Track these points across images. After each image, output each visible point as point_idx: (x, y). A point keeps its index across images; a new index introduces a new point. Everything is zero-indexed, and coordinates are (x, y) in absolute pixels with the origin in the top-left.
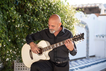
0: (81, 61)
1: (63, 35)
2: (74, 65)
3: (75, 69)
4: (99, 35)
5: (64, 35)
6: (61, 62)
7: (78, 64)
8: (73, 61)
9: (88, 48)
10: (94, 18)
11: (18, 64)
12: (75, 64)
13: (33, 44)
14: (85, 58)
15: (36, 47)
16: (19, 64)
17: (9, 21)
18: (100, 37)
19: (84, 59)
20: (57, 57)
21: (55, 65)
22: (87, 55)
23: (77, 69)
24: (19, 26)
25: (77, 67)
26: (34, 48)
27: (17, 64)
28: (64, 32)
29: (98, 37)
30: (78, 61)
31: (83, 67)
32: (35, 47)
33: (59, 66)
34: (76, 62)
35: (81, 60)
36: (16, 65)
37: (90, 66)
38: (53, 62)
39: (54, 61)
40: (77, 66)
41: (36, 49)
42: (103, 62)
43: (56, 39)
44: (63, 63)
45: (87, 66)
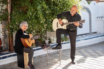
3: (81, 40)
4: (99, 17)
9: (90, 27)
10: (95, 4)
18: (100, 18)
19: (88, 35)
22: (90, 32)
29: (98, 18)
30: (84, 36)
34: (82, 36)
37: (92, 38)
40: (82, 38)
42: (102, 36)
45: (90, 39)
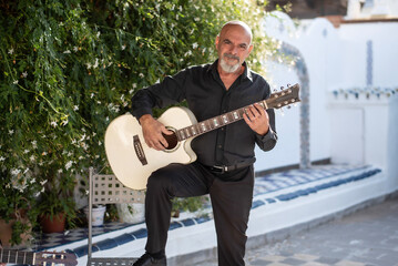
0: (285, 179)
4: (342, 91)
6: (233, 168)
7: (275, 185)
9: (305, 134)
10: (325, 33)
12: (264, 187)
14: (296, 167)
16: (104, 179)
17: (68, 51)
18: (346, 96)
19: (293, 172)
20: (223, 151)
21: (215, 175)
22: (304, 158)
23: (271, 201)
24: (96, 66)
25: (271, 196)
27: (97, 179)
29: (341, 97)
33: (226, 177)
36: (95, 182)
37: (314, 191)
40: (271, 191)
44: (237, 171)
45: (305, 193)
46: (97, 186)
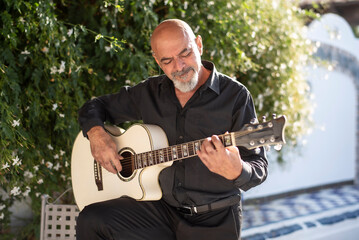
0: (335, 197)
1: (210, 101)
2: (303, 211)
3: (304, 227)
5: (214, 103)
7: (320, 204)
8: (306, 195)
11: (55, 207)
12: (307, 207)
13: (101, 135)
14: (350, 183)
15: (111, 147)
16: (60, 210)
17: (26, 52)
20: (185, 189)
23: (310, 225)
24: (61, 70)
25: (311, 219)
26: (104, 150)
27: (51, 210)
28: (217, 91)
31: (336, 217)
32: (107, 148)
33: (196, 221)
34: (313, 198)
35: (335, 193)
36: (48, 213)
38: (174, 208)
39: (176, 204)
41: (109, 155)
43: (184, 116)
46: (50, 218)
